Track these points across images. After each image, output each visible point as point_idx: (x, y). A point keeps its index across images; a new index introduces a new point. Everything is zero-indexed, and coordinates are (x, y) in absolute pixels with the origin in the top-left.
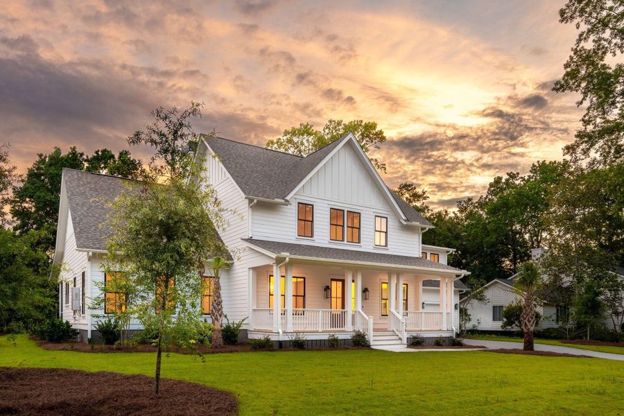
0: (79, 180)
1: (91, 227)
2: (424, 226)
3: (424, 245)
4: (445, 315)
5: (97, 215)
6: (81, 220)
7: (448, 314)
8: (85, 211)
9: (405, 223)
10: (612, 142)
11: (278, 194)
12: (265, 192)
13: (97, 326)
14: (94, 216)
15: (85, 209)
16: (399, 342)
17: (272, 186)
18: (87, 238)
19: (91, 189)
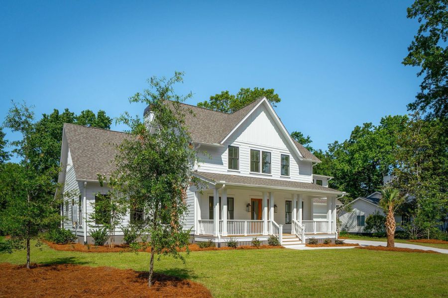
0: (75, 132)
1: (85, 164)
2: (314, 161)
3: (314, 175)
4: (330, 223)
5: (88, 156)
6: (78, 159)
7: (332, 222)
8: (81, 153)
9: (302, 159)
10: (442, 102)
11: (214, 140)
12: (205, 138)
13: (91, 233)
14: (86, 156)
15: (81, 151)
16: (300, 242)
17: (210, 134)
18: (83, 172)
19: (84, 138)
